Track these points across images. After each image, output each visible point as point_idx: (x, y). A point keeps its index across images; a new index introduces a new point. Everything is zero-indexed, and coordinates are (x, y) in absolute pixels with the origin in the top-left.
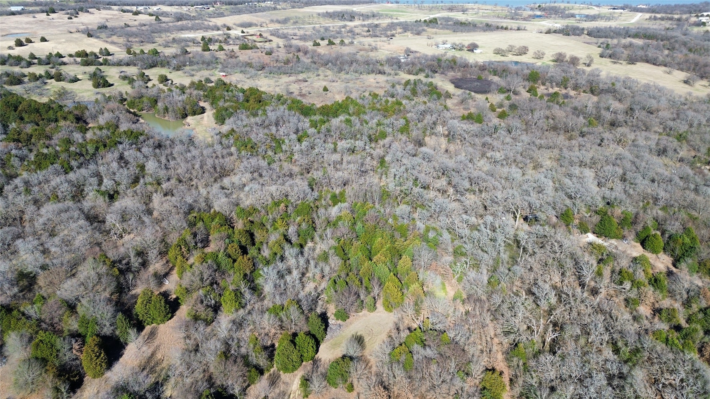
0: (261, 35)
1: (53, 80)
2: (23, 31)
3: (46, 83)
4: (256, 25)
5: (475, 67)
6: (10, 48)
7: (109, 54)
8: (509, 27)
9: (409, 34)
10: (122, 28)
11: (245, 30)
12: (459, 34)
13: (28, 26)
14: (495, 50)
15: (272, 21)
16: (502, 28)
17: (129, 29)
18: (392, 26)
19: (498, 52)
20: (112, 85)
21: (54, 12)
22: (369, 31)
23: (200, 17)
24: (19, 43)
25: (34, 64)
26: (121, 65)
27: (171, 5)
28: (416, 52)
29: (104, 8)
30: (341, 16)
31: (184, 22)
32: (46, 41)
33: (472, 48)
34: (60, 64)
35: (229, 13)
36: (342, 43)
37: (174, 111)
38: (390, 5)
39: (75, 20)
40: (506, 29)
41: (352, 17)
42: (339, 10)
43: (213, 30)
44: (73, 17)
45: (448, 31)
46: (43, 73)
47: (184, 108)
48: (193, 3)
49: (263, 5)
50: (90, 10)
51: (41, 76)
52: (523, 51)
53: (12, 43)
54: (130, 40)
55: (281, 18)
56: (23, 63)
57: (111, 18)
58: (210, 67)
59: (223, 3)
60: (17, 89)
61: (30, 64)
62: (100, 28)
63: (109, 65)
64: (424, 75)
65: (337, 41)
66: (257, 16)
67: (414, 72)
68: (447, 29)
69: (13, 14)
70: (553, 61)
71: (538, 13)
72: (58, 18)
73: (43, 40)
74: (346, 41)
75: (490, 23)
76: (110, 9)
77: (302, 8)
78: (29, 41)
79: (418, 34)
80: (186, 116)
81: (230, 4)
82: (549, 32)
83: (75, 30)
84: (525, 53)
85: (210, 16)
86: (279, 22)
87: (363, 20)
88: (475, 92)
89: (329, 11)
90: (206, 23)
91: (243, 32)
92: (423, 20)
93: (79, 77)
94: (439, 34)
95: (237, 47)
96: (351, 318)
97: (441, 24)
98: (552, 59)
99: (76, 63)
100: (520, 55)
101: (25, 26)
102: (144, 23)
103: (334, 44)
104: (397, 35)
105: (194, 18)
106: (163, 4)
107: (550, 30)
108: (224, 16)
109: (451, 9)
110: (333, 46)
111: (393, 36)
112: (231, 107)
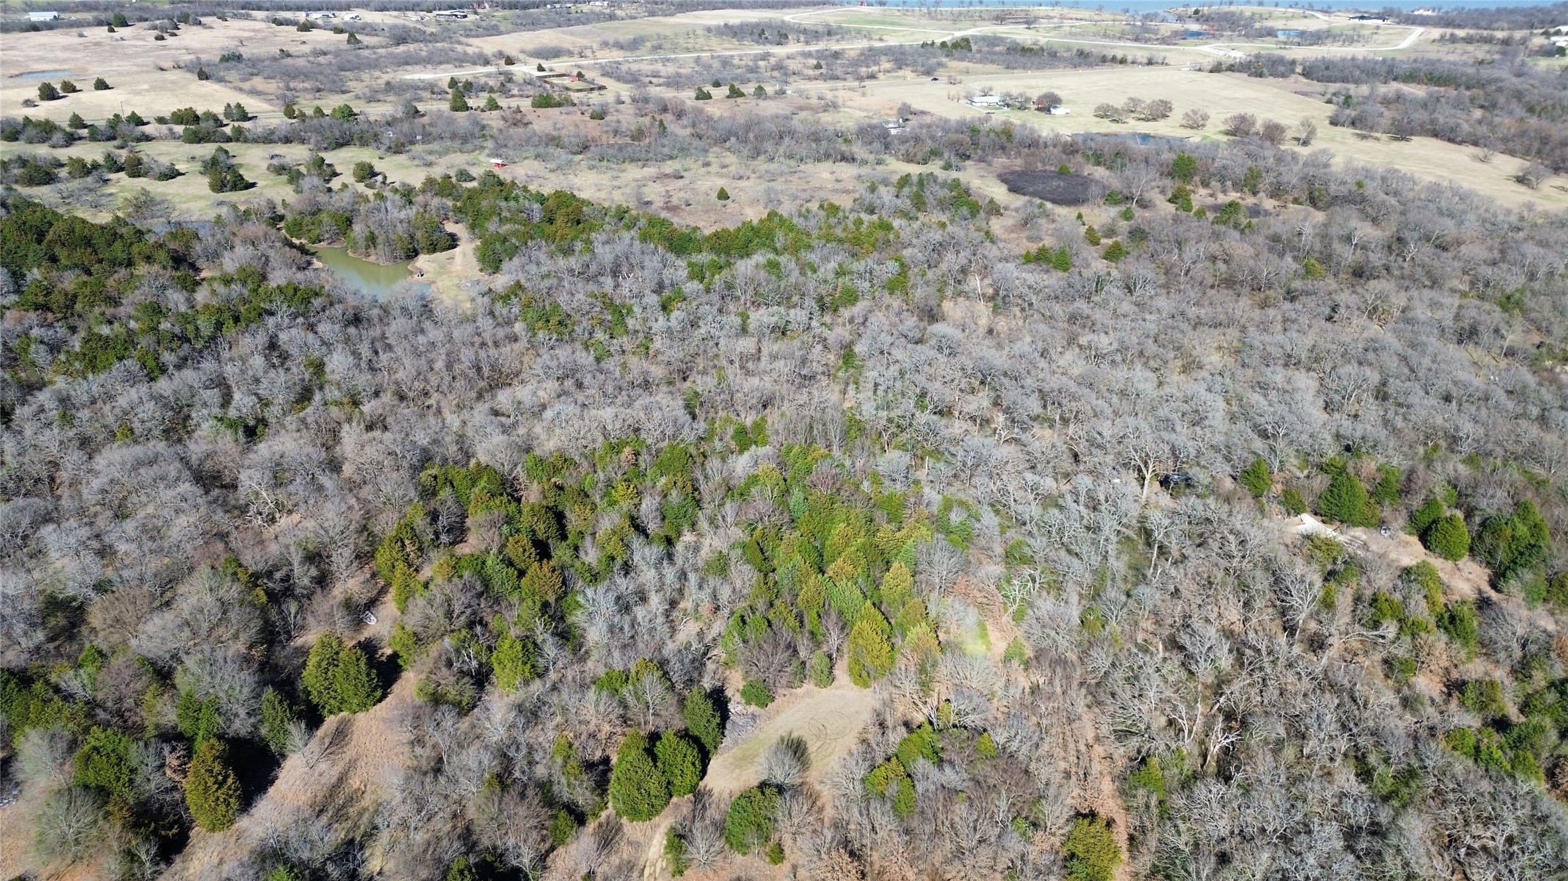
0: (580, 75)
1: (122, 175)
2: (57, 67)
3: (106, 181)
4: (570, 53)
5: (1055, 146)
6: (28, 103)
7: (245, 117)
8: (1130, 58)
9: (907, 73)
10: (274, 59)
11: (545, 64)
12: (1018, 73)
13: (67, 55)
14: (1099, 108)
15: (605, 44)
16: (1114, 59)
17: (289, 61)
18: (871, 56)
19: (1105, 113)
20: (253, 185)
21: (124, 24)
22: (819, 66)
23: (446, 34)
24: (49, 93)
25: (80, 138)
26: (271, 142)
27: (383, 9)
28: (923, 113)
29: (235, 16)
30: (759, 33)
31: (412, 47)
32: (107, 87)
33: (1048, 104)
34: (139, 140)
35: (510, 27)
36: (760, 92)
37: (388, 242)
38: (865, 9)
39: (170, 41)
40: (1123, 61)
41: (782, 35)
42: (754, 20)
43: (474, 63)
44: (166, 36)
45: (994, 67)
46: (100, 159)
47: (412, 237)
49: (585, 8)
50: (204, 20)
51: (96, 166)
52: (1161, 111)
53: (33, 93)
54: (292, 85)
55: (625, 38)
56: (57, 137)
57: (250, 38)
58: (469, 146)
59: (496, 5)
60: (43, 194)
61: (71, 139)
62: (225, 59)
63: (246, 141)
64: (941, 163)
65: (749, 89)
66: (572, 34)
67: (919, 157)
68: (993, 62)
69: (35, 28)
70: (1227, 133)
71: (1195, 27)
72: (134, 38)
73: (101, 85)
74: (769, 89)
75: (1087, 49)
76: (247, 17)
77: (672, 15)
78: (70, 88)
79: (928, 73)
80: (417, 254)
81: (513, 6)
82: (1217, 69)
83: (171, 64)
84: (1165, 116)
85: (469, 32)
86: (620, 46)
87: (807, 43)
88: (1054, 202)
89: (731, 22)
90: (459, 48)
91: (541, 69)
92: (938, 41)
93: (180, 167)
94: (976, 73)
95: (529, 102)
96: (779, 700)
97: (979, 51)
98: (1223, 128)
99: (173, 136)
100: (1154, 119)
101: (60, 55)
102: (323, 47)
103: (742, 95)
104: (881, 75)
105: (434, 38)
106: (365, 6)
107: (1220, 64)
108: (500, 33)
109: (1001, 19)
110: (740, 100)
111: (872, 77)
112: (514, 233)
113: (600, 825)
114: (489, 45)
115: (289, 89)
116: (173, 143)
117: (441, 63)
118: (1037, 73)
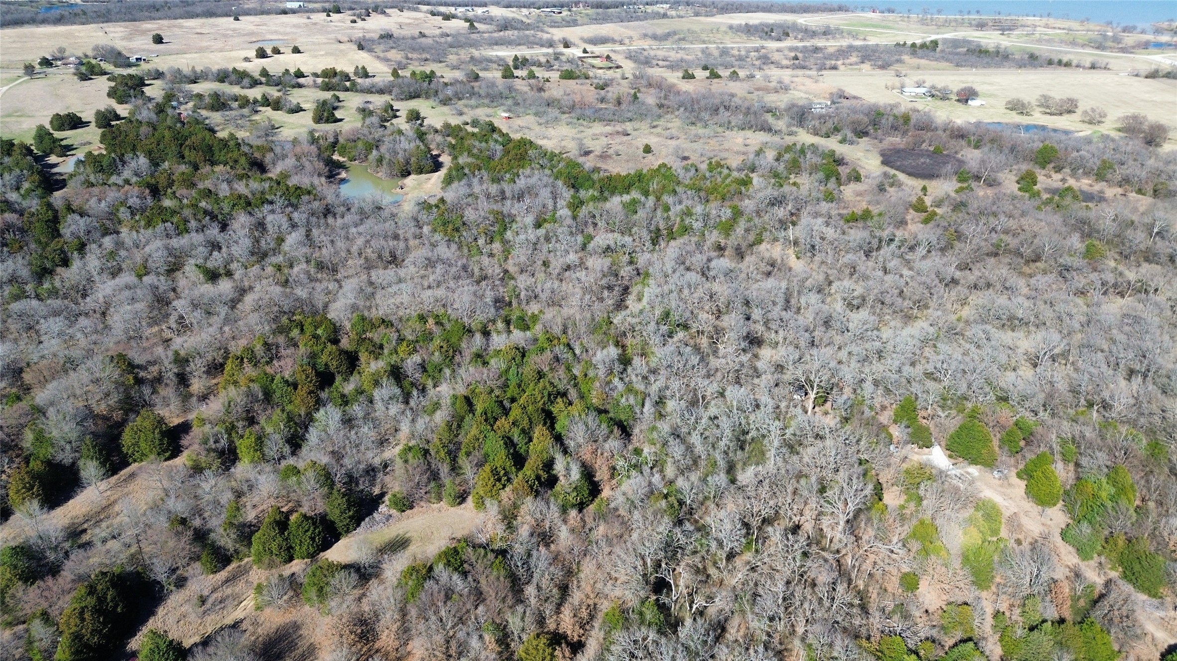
0: (608, 57)
1: (269, 108)
2: (281, 37)
3: (257, 112)
4: (614, 41)
5: (945, 131)
6: (247, 59)
7: (366, 75)
8: (1074, 63)
9: (866, 67)
10: (413, 38)
11: (590, 48)
12: (963, 70)
13: (293, 30)
14: (1009, 102)
15: (645, 36)
16: (1060, 63)
17: (423, 40)
18: (843, 53)
19: (1017, 107)
20: (341, 120)
21: (338, 11)
22: (796, 58)
23: (537, 26)
24: (262, 54)
25: (261, 83)
26: (372, 92)
27: (508, 6)
28: (855, 98)
29: (409, 9)
30: (767, 31)
31: (509, 33)
32: (299, 52)
33: (966, 96)
34: (294, 87)
35: (586, 20)
36: (734, 76)
37: (391, 164)
38: (871, 15)
39: (360, 24)
40: (1068, 65)
41: (785, 32)
42: (771, 21)
43: (542, 46)
44: (358, 20)
45: (944, 64)
46: (259, 98)
47: (408, 163)
48: (541, 3)
49: (649, 9)
50: (387, 11)
51: (256, 101)
52: (1068, 108)
53: (252, 54)
54: (410, 55)
55: (660, 31)
56: (246, 81)
57: (407, 24)
58: (495, 104)
59: (587, 5)
60: (215, 118)
61: (255, 83)
62: (382, 37)
63: (357, 91)
64: (839, 137)
65: (724, 73)
66: (627, 28)
67: (824, 130)
68: (947, 60)
69: (285, 12)
70: (1119, 130)
71: (1164, 38)
72: (339, 21)
73: (296, 50)
74: (742, 74)
75: (1037, 53)
76: (416, 10)
77: (713, 16)
78: (277, 51)
79: (883, 67)
80: (409, 174)
81: (598, 6)
82: (1153, 75)
83: (346, 39)
84: (1069, 112)
85: (555, 25)
86: (655, 37)
87: (802, 40)
88: (910, 174)
89: (751, 22)
90: (540, 34)
91: (585, 51)
92: (909, 43)
93: (303, 106)
94: (925, 69)
95: (557, 74)
96: (415, 510)
97: (942, 51)
98: (1118, 125)
99: (316, 86)
100: (1061, 114)
101: (288, 30)
102: (448, 32)
103: (719, 77)
104: (842, 68)
105: (528, 27)
106: (497, 4)
107: (1157, 71)
108: (577, 25)
109: (981, 26)
110: (716, 80)
111: (834, 68)
112: (469, 165)
113: (239, 567)
114: (558, 34)
115: (408, 58)
116: (314, 90)
117: (520, 45)
118: (981, 71)
